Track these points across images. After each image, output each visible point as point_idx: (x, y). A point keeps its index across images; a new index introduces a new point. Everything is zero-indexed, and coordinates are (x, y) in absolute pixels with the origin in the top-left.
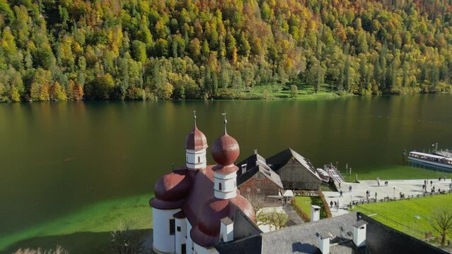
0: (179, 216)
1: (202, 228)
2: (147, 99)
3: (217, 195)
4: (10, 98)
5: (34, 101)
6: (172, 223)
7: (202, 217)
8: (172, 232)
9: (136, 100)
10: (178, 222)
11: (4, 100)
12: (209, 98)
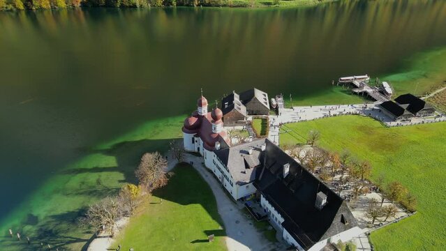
0: (197, 136)
1: (208, 143)
2: (141, 6)
3: (214, 131)
4: (15, 6)
5: (36, 9)
6: (193, 139)
7: (208, 139)
8: (193, 142)
9: (130, 7)
10: (196, 139)
11: (9, 8)
12: (199, 5)
